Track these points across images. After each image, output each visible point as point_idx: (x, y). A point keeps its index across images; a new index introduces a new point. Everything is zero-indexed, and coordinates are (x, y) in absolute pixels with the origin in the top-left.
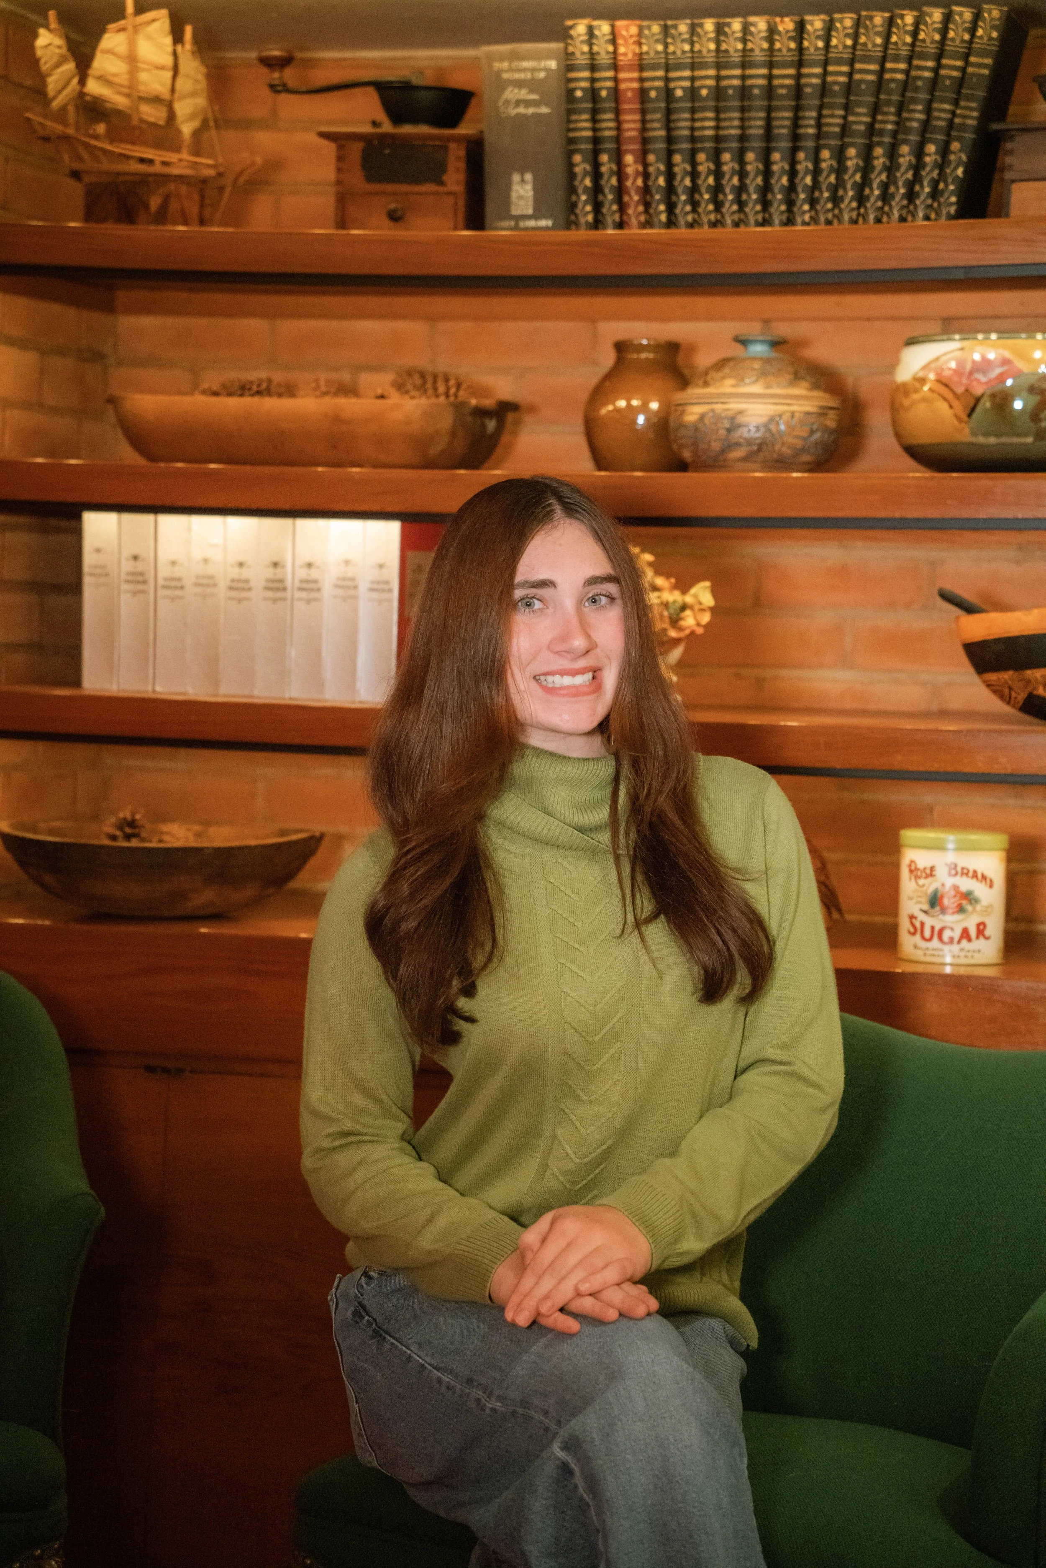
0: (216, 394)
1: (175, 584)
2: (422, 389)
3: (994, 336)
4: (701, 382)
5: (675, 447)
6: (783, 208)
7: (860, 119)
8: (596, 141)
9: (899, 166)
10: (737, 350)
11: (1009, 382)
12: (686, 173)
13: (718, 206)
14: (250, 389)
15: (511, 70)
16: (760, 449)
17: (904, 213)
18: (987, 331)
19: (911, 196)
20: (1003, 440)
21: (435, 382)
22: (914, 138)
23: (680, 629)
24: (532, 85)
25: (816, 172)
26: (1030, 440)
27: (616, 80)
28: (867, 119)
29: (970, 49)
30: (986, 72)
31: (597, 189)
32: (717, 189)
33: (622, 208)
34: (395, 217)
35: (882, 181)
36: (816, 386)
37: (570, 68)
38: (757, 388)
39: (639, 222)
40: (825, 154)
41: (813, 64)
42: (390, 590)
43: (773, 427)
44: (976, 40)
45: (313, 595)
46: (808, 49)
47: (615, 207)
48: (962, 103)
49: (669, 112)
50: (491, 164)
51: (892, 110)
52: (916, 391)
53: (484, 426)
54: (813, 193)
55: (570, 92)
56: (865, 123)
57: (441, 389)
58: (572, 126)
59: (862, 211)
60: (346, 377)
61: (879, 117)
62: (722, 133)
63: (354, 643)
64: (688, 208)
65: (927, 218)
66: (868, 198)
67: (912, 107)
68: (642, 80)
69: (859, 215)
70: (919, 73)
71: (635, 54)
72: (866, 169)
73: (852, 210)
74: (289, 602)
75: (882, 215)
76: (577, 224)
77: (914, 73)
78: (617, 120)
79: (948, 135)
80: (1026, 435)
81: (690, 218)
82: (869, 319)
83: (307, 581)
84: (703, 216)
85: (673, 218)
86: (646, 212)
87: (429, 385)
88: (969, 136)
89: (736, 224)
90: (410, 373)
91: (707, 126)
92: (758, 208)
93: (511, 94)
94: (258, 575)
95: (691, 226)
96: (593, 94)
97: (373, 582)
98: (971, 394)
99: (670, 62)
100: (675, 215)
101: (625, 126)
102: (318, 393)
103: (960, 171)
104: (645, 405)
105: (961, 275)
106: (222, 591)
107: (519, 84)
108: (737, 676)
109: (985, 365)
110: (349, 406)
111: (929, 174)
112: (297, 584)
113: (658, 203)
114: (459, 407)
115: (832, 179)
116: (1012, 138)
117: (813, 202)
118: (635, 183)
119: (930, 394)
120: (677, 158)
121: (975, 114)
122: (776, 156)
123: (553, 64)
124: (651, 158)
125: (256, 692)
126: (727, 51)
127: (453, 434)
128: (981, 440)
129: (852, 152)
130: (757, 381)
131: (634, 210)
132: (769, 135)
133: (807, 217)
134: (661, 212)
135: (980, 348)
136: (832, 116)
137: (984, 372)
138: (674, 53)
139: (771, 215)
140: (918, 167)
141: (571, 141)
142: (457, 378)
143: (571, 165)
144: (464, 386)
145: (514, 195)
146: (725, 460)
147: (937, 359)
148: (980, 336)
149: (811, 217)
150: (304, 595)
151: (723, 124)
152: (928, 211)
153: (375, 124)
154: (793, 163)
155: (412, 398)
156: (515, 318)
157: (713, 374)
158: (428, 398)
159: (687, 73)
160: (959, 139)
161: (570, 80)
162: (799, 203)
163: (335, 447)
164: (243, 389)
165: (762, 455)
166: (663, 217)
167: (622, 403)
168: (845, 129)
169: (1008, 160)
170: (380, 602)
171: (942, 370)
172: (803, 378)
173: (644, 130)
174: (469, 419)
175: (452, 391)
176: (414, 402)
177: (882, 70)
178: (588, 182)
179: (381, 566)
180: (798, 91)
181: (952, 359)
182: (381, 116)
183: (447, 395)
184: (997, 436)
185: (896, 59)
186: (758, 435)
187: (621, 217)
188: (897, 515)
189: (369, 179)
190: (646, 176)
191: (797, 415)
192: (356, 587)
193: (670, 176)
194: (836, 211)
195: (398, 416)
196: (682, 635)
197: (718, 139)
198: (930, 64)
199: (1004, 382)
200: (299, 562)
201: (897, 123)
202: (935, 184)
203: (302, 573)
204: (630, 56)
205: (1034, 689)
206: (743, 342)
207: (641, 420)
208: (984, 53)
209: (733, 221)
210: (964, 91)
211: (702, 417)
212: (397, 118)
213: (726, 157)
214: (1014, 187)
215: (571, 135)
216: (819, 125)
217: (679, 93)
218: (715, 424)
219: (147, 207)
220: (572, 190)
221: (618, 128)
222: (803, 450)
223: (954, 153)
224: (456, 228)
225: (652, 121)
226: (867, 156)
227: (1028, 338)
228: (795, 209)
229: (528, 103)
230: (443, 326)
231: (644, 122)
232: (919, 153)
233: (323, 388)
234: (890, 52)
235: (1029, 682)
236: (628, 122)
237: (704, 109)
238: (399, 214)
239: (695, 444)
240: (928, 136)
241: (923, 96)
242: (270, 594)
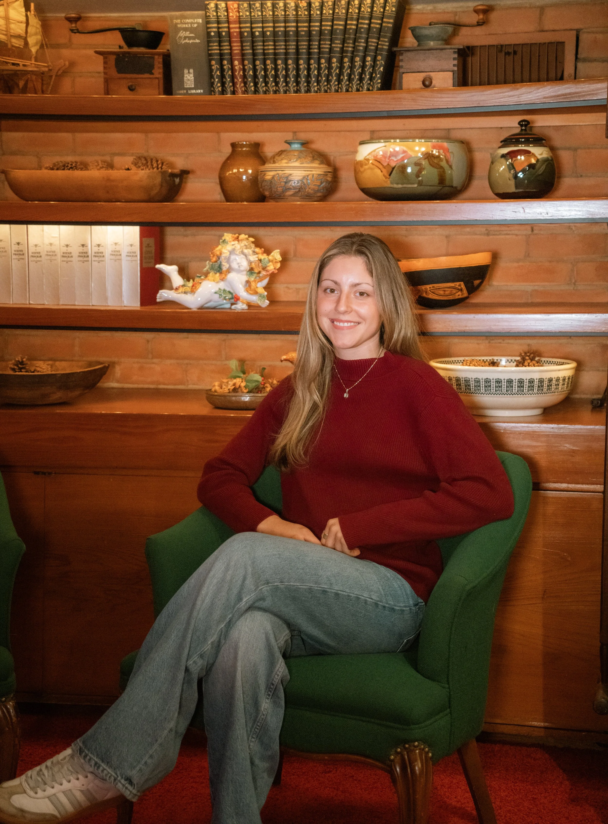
0: (52, 169)
1: (37, 255)
2: (146, 165)
3: (398, 141)
4: (272, 162)
5: (261, 190)
6: (305, 84)
7: (337, 46)
8: (221, 55)
9: (355, 66)
10: (286, 146)
11: (406, 161)
12: (262, 69)
13: (277, 84)
14: (68, 166)
15: (181, 23)
16: (299, 191)
17: (358, 87)
18: (395, 138)
19: (361, 79)
20: (405, 186)
21: (152, 162)
22: (361, 54)
23: (267, 271)
24: (191, 30)
25: (319, 69)
26: (416, 185)
27: (229, 28)
28: (341, 46)
29: (383, 15)
30: (391, 25)
31: (222, 76)
32: (276, 76)
33: (234, 84)
34: (131, 89)
35: (348, 72)
36: (322, 163)
37: (208, 23)
38: (297, 164)
39: (242, 90)
40: (323, 61)
41: (316, 21)
42: (136, 256)
43: (305, 181)
44: (386, 12)
45: (101, 259)
46: (313, 14)
47: (231, 84)
48: (381, 39)
49: (253, 42)
50: (174, 65)
51: (351, 42)
52: (366, 165)
53: (174, 181)
54: (318, 78)
55: (208, 34)
56: (340, 47)
57: (155, 165)
58: (210, 48)
59: (340, 86)
60: (108, 158)
61: (346, 45)
62: (277, 51)
63: (121, 280)
64: (263, 84)
65: (368, 90)
66: (342, 80)
67: (359, 40)
68: (240, 28)
69: (338, 87)
70: (362, 26)
71: (236, 16)
72: (341, 67)
73: (335, 85)
74: (90, 262)
75: (349, 87)
76: (214, 91)
77: (360, 26)
78: (230, 45)
79: (376, 53)
80: (413, 184)
81: (264, 89)
82: (339, 131)
83: (98, 253)
84: (270, 88)
85: (257, 88)
86: (245, 86)
87: (149, 163)
88: (385, 53)
89: (285, 92)
90: (139, 158)
91: (270, 49)
92: (295, 84)
93: (182, 34)
94: (75, 250)
95: (265, 93)
96: (219, 34)
97: (128, 253)
98: (390, 166)
99: (253, 20)
100: (258, 88)
101: (234, 48)
102: (98, 167)
103: (382, 69)
104: (246, 171)
105: (386, 114)
106: (59, 258)
107: (185, 29)
108: (287, 287)
109: (395, 154)
110: (115, 174)
111: (368, 70)
112: (93, 254)
113: (250, 82)
114: (163, 173)
115: (326, 72)
116: (402, 54)
117: (318, 82)
118: (239, 74)
119: (371, 165)
120: (258, 62)
121: (387, 44)
122: (301, 62)
123: (200, 21)
124: (246, 62)
125: (76, 303)
126: (277, 15)
127: (162, 186)
128: (395, 186)
129: (334, 60)
130: (296, 161)
131: (240, 86)
132: (297, 52)
133: (316, 89)
134: (252, 86)
135: (393, 146)
136: (325, 44)
137: (396, 157)
138: (254, 16)
139: (300, 88)
140: (363, 67)
141: (210, 55)
142: (161, 160)
143: (210, 66)
144: (164, 164)
145: (185, 79)
146: (284, 196)
147: (374, 151)
148: (392, 141)
149: (317, 89)
150: (96, 259)
151: (277, 47)
152: (369, 86)
153: (120, 47)
154: (309, 65)
155: (143, 169)
156: (184, 131)
157: (277, 157)
158: (149, 170)
159: (260, 25)
160: (381, 55)
161: (208, 28)
162: (312, 83)
163: (108, 192)
164: (65, 167)
165: (300, 193)
166: (253, 89)
167: (235, 171)
168: (331, 49)
169: (401, 64)
170: (132, 261)
171: (377, 155)
172: (317, 159)
173: (242, 50)
174: (168, 178)
175: (160, 166)
176: (143, 171)
177: (346, 24)
178: (218, 73)
179: (131, 245)
180: (309, 33)
181: (381, 150)
182: (123, 43)
183: (158, 169)
184: (402, 184)
185: (352, 19)
186: (299, 184)
187: (234, 89)
188: (362, 220)
189: (119, 71)
190: (244, 70)
191: (315, 175)
192: (120, 255)
193: (255, 70)
194: (329, 86)
195: (136, 178)
196: (268, 273)
197: (275, 54)
198: (367, 22)
199: (404, 161)
200: (94, 244)
201: (354, 48)
202: (371, 74)
203: (95, 249)
204: (235, 17)
205: (422, 294)
206: (289, 143)
207: (244, 177)
208: (389, 17)
209: (283, 90)
210: (382, 34)
211: (273, 177)
212: (130, 44)
213: (279, 62)
214: (404, 75)
215: (210, 52)
216: (319, 48)
217: (257, 34)
218: (279, 180)
219: (18, 86)
220: (211, 77)
221: (231, 49)
222: (318, 191)
223: (379, 61)
224: (159, 94)
225: (245, 46)
226: (341, 62)
227: (413, 141)
228: (311, 85)
229: (190, 38)
230: (151, 135)
231: (242, 46)
232: (364, 61)
233: (101, 165)
234: (349, 16)
235: (419, 291)
236: (235, 46)
237: (268, 41)
238: (133, 87)
239: (271, 188)
240: (367, 53)
241: (364, 35)
242: (81, 259)
